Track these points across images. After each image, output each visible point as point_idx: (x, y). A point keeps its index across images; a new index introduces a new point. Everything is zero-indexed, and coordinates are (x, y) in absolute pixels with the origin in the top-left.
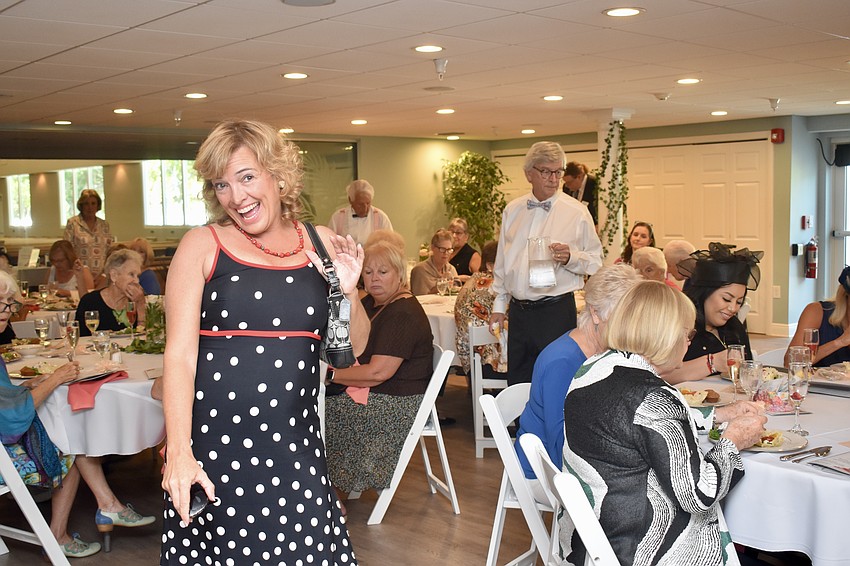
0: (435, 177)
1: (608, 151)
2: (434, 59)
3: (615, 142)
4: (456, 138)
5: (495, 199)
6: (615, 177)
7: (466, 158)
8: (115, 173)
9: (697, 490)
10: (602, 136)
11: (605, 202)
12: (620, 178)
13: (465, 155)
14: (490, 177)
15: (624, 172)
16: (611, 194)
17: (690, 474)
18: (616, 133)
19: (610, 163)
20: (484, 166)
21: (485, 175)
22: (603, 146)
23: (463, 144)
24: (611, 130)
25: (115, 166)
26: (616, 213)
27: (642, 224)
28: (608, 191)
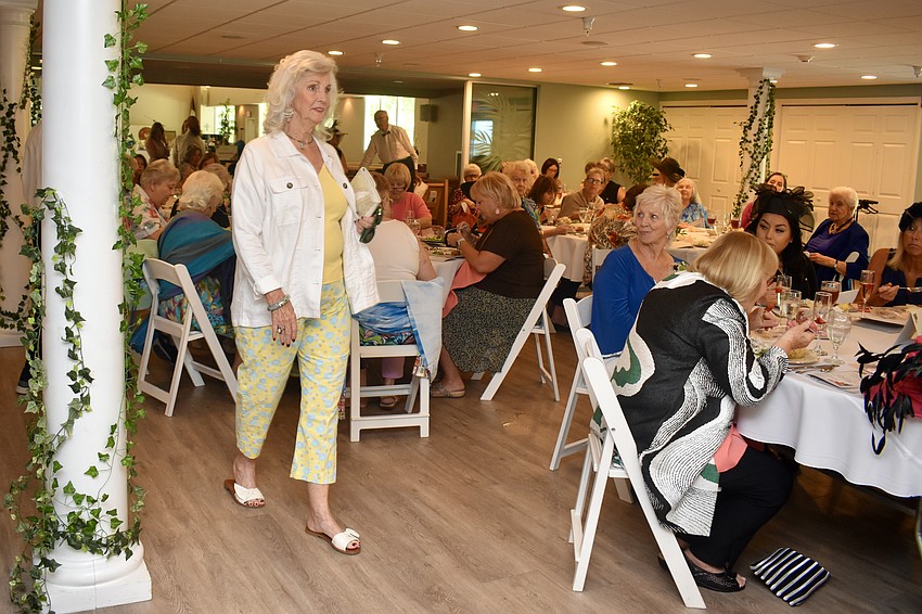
0: (606, 122)
1: (756, 106)
2: (583, 18)
3: (763, 98)
4: (627, 88)
5: (658, 144)
6: (760, 130)
7: (635, 106)
8: (343, 104)
9: (747, 378)
10: (753, 92)
11: (750, 152)
12: (766, 131)
13: (633, 104)
14: (655, 124)
15: (770, 126)
16: (756, 145)
17: (745, 365)
18: (765, 90)
19: (757, 118)
20: (650, 114)
21: (651, 123)
22: (751, 101)
23: (632, 94)
24: (761, 88)
25: (344, 99)
26: (759, 162)
27: (779, 174)
28: (753, 143)
